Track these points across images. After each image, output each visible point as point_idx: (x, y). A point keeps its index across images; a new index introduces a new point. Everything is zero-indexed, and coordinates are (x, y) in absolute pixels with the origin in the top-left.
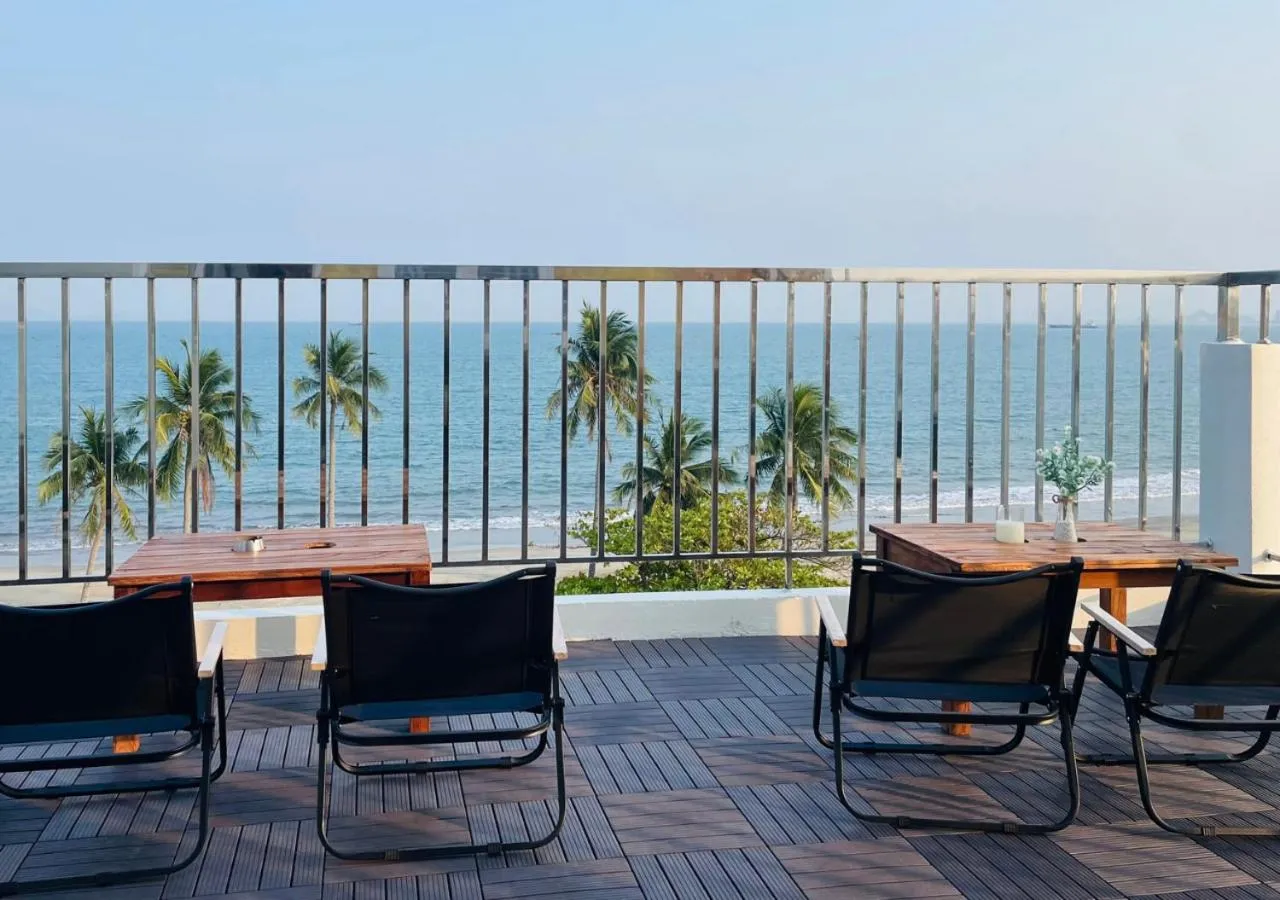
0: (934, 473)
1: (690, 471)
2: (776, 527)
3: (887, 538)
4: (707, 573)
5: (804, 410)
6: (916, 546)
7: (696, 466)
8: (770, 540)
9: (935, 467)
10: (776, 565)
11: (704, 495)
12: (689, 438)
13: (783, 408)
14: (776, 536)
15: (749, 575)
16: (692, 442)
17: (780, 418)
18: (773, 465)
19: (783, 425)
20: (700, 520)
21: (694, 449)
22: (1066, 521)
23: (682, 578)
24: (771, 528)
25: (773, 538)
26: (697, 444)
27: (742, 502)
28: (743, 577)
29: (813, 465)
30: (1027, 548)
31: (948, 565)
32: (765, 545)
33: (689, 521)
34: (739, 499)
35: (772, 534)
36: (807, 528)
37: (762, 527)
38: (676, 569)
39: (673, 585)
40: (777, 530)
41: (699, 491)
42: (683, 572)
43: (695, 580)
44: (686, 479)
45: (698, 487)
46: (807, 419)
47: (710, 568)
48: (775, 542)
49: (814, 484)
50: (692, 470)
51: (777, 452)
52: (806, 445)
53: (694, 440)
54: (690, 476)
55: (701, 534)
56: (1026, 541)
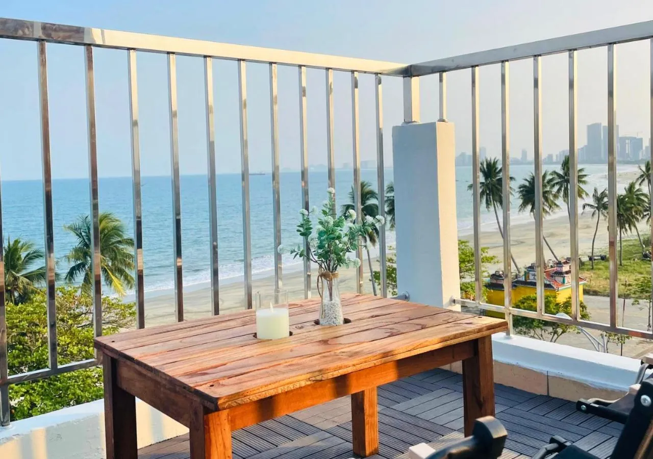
0: (179, 260)
1: (26, 277)
2: (87, 306)
3: (116, 357)
4: (39, 344)
5: (103, 229)
6: (151, 369)
7: (29, 273)
8: (83, 315)
9: (179, 253)
10: (87, 331)
11: (36, 292)
12: (23, 255)
13: (89, 229)
14: (87, 312)
15: (68, 341)
16: (25, 258)
17: (87, 236)
18: (84, 266)
19: (89, 240)
20: (32, 309)
21: (27, 262)
22: (333, 302)
23: (20, 350)
24: (84, 308)
25: (85, 314)
26: (30, 258)
27: (63, 293)
28: (64, 343)
29: (110, 264)
30: (293, 343)
31: (197, 399)
32: (80, 319)
33: (24, 311)
34: (60, 291)
35: (84, 312)
36: (108, 304)
37: (77, 308)
38: (16, 345)
39: (14, 356)
40: (88, 308)
41: (32, 290)
42: (21, 346)
43: (30, 351)
44: (23, 282)
45: (32, 287)
46: (105, 235)
47: (40, 341)
48: (87, 316)
49: (112, 275)
50: (26, 276)
51: (85, 258)
52: (105, 251)
53: (27, 256)
54: (26, 280)
55: (33, 319)
56: (291, 334)
